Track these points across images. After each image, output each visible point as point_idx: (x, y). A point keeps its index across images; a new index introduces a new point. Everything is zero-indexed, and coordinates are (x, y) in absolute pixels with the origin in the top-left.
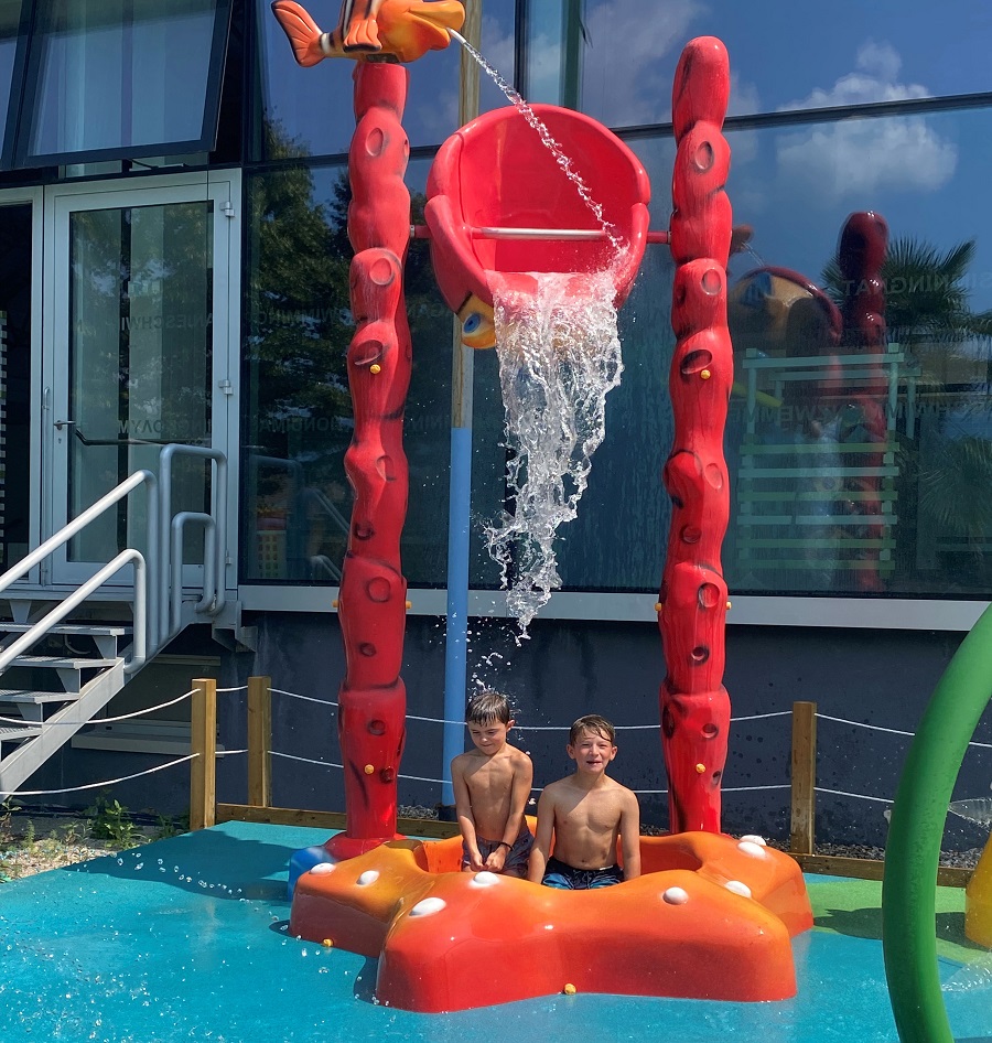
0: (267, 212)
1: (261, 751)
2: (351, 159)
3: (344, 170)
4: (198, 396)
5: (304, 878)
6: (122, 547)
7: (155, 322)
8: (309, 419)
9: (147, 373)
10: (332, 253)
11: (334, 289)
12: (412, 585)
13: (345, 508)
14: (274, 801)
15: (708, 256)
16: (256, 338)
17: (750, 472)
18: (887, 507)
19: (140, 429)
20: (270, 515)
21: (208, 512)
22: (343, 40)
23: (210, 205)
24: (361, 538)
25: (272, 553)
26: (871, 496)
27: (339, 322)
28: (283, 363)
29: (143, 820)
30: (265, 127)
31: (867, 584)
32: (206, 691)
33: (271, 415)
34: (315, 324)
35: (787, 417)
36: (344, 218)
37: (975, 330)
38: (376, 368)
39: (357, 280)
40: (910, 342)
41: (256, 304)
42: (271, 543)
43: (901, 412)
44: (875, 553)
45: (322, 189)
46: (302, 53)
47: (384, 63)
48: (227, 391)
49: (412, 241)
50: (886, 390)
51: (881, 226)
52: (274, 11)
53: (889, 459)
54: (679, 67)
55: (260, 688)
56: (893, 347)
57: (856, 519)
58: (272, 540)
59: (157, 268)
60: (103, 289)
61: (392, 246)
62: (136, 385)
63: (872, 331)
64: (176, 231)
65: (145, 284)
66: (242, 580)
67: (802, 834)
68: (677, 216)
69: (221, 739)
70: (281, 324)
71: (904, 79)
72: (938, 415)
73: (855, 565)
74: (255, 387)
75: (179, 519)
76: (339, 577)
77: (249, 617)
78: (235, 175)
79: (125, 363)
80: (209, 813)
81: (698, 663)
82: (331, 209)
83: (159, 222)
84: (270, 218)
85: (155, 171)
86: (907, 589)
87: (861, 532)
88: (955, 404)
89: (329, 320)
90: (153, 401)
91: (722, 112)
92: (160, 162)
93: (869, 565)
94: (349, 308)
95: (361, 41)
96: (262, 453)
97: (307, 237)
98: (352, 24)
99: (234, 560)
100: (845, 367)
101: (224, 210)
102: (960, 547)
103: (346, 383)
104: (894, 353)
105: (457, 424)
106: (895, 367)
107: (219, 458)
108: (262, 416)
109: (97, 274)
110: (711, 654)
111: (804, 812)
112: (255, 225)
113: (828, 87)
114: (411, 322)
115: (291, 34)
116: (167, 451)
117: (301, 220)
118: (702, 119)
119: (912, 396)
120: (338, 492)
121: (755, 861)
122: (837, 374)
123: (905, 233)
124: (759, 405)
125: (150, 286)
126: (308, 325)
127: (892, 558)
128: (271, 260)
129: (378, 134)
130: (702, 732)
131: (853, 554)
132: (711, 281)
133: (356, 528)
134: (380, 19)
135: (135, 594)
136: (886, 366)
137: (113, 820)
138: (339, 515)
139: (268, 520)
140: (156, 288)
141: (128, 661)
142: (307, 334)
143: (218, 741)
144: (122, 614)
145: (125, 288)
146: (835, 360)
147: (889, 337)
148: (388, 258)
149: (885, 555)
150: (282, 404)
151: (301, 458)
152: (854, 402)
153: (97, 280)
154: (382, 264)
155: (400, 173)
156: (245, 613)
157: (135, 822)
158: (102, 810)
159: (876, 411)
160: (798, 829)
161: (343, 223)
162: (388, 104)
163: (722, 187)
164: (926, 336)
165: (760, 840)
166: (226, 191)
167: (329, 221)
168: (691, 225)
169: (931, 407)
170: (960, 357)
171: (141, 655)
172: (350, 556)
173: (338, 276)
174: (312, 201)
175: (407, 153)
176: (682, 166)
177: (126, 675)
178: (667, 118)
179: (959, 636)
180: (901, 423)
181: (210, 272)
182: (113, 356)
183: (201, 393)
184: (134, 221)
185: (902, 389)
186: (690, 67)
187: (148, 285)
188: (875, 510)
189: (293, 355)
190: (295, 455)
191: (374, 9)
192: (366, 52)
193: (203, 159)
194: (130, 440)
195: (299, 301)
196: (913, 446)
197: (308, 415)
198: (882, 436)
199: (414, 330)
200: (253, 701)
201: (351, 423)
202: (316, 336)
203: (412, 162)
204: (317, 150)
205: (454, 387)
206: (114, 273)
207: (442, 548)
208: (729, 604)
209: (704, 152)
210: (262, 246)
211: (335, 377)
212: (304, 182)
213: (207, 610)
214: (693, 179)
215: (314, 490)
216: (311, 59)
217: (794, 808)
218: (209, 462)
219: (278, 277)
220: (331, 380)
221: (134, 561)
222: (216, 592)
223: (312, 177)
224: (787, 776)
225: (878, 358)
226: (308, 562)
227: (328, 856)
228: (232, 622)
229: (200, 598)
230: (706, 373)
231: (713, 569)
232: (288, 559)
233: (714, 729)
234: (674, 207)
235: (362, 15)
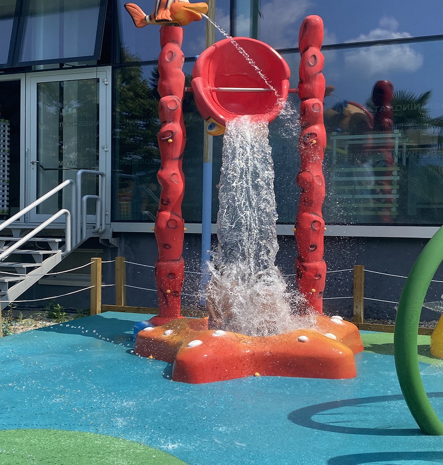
0: (122, 82)
1: (121, 286)
2: (159, 62)
3: (156, 66)
4: (93, 152)
5: (140, 333)
6: (60, 208)
7: (74, 124)
8: (141, 160)
9: (71, 143)
10: (150, 97)
11: (152, 111)
12: (186, 222)
13: (157, 193)
14: (127, 303)
15: (315, 98)
16: (118, 130)
17: (334, 178)
18: (394, 191)
19: (68, 164)
20: (125, 196)
21: (98, 194)
22: (155, 17)
23: (98, 80)
24: (164, 204)
25: (125, 210)
26: (387, 187)
27: (154, 124)
28: (130, 138)
29: (69, 311)
30: (121, 51)
31: (386, 220)
32: (97, 263)
33: (124, 158)
34: (143, 124)
35: (350, 158)
36: (156, 84)
37: (432, 124)
38: (171, 140)
39: (162, 108)
40: (404, 129)
41: (118, 117)
42: (125, 206)
43: (400, 155)
44: (389, 209)
45: (146, 74)
46: (137, 23)
47: (173, 26)
48: (105, 150)
49: (185, 93)
50: (393, 147)
51: (390, 85)
52: (126, 8)
53: (395, 173)
54: (302, 26)
55: (120, 261)
56: (396, 131)
57: (381, 196)
59: (75, 104)
60: (51, 112)
61: (177, 95)
62: (66, 148)
63: (387, 125)
64: (83, 89)
65: (70, 110)
66: (112, 220)
67: (358, 316)
68: (301, 82)
69: (104, 280)
70: (129, 124)
71: (399, 30)
72: (416, 156)
73: (380, 213)
74: (118, 148)
75: (85, 198)
76: (154, 219)
77: (115, 235)
78: (109, 69)
79: (61, 139)
80: (99, 308)
81: (312, 251)
82: (150, 81)
83: (76, 86)
84: (124, 85)
85: (74, 67)
86: (404, 223)
87: (383, 201)
88: (424, 152)
89: (150, 122)
90: (73, 154)
91: (321, 43)
92: (76, 64)
93: (387, 213)
94: (158, 118)
95: (163, 18)
96: (120, 172)
97: (140, 91)
98: (159, 12)
99: (109, 213)
100: (374, 139)
101: (104, 82)
102: (427, 206)
103: (157, 146)
104: (397, 133)
105: (206, 161)
106: (397, 139)
107: (102, 175)
108: (121, 159)
109: (49, 106)
110: (318, 248)
111: (359, 307)
112: (118, 87)
113: (367, 33)
114: (185, 123)
115: (133, 15)
116: (80, 172)
117: (137, 85)
118: (312, 46)
119: (405, 150)
120: (154, 187)
121: (338, 325)
122: (371, 142)
123: (399, 88)
124: (337, 153)
125: (72, 110)
126: (141, 125)
127: (397, 211)
128: (124, 100)
129: (171, 53)
130: (314, 277)
131: (380, 209)
132: (316, 107)
133: (162, 200)
134: (171, 10)
135: (66, 226)
136: (393, 138)
137: (57, 311)
138: (155, 196)
139: (124, 198)
140: (75, 111)
141: (63, 251)
142: (140, 128)
143: (102, 281)
144: (61, 234)
145: (61, 111)
146: (370, 136)
147: (394, 128)
148: (176, 99)
149: (394, 209)
150: (130, 154)
151: (137, 174)
152: (379, 152)
153: (49, 108)
154: (173, 102)
155: (180, 67)
156: (114, 233)
157: (66, 312)
158: (52, 307)
159: (389, 155)
160: (357, 313)
161: (154, 86)
162: (175, 41)
163: (320, 72)
164: (411, 127)
165: (340, 318)
166: (105, 75)
167: (150, 85)
168: (307, 86)
169: (413, 154)
170: (426, 135)
171: (69, 249)
172: (160, 212)
173: (153, 106)
174: (142, 78)
175: (183, 60)
176: (303, 64)
177: (62, 256)
178: (296, 46)
179: (426, 241)
180: (400, 160)
181: (98, 105)
182: (56, 137)
183: (94, 150)
184: (65, 86)
185: (400, 147)
186: (306, 27)
188: (389, 192)
189: (134, 136)
190: (135, 173)
191: (169, 6)
192: (165, 22)
193: (95, 63)
194: (64, 168)
195: (136, 116)
196: (406, 168)
197: (141, 158)
198: (392, 165)
199: (187, 126)
200: (118, 266)
201: (159, 161)
202: (144, 129)
203: (186, 63)
204: (144, 59)
205: (204, 147)
206: (56, 105)
207: (200, 209)
208: (325, 228)
209: (313, 59)
210: (120, 95)
211: (153, 144)
212: (138, 71)
213: (97, 232)
214: (308, 68)
215: (143, 186)
216: (141, 25)
217: (355, 305)
218: (98, 176)
219: (127, 106)
220: (151, 145)
221: (66, 214)
222: (101, 225)
223: (142, 69)
224: (352, 293)
225: (390, 135)
226: (141, 214)
227: (151, 325)
228: (108, 236)
229: (94, 227)
230: (315, 142)
231: (318, 215)
232: (132, 212)
233: (320, 276)
234: (300, 80)
235: (163, 9)
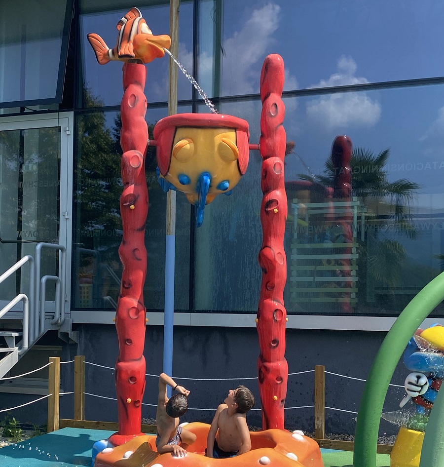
0: (85, 132)
1: (80, 393)
2: (122, 108)
3: (119, 113)
4: (53, 219)
5: (99, 456)
6: (18, 293)
7: (34, 184)
8: (103, 230)
9: (30, 209)
10: (113, 152)
11: (115, 169)
12: (148, 310)
13: (119, 273)
14: (86, 418)
15: (276, 156)
16: (80, 192)
17: (295, 257)
18: (354, 273)
19: (27, 235)
20: (86, 277)
21: (57, 275)
22: (118, 53)
23: (59, 129)
24: (126, 288)
25: (86, 295)
26: (347, 268)
27: (117, 185)
28: (92, 203)
29: (26, 427)
30: (84, 92)
31: (346, 309)
32: (55, 363)
33: (86, 228)
34: (106, 185)
35: (311, 231)
36: (119, 135)
37: (390, 191)
38: (132, 207)
39: (125, 165)
40: (363, 196)
41: (79, 175)
42: (86, 290)
43: (358, 229)
44: (348, 294)
45: (109, 121)
46: (100, 58)
47: (136, 63)
48: (66, 217)
49: (148, 147)
50: (352, 218)
51: (349, 142)
52: (88, 38)
53: (354, 250)
54: (263, 68)
55: (80, 361)
56: (355, 198)
57: (340, 279)
58: (86, 289)
59: (35, 158)
60: (12, 168)
61: (139, 149)
62: (25, 214)
63: (346, 191)
64: (44, 140)
65: (30, 165)
66: (73, 308)
67: (319, 429)
68: (262, 136)
69: (63, 387)
70: (91, 184)
71: (357, 75)
72: (374, 230)
73: (341, 300)
74: (79, 215)
75: (44, 279)
76: (116, 307)
77: (76, 327)
78: (71, 114)
79: (20, 203)
80: (56, 423)
81: (274, 347)
82: (113, 131)
83: (36, 136)
84: (86, 135)
85: (35, 112)
86: (364, 312)
87: (343, 285)
88: (382, 224)
89: (112, 183)
90: (33, 222)
91: (281, 89)
92: (37, 108)
93: (346, 300)
94: (121, 177)
95: (126, 53)
96: (83, 247)
97: (103, 144)
98: (122, 45)
99: (69, 299)
100: (336, 208)
101: (65, 131)
102: (385, 292)
103: (119, 213)
104: (355, 201)
105: (169, 234)
106: (356, 207)
107: (63, 249)
108: (82, 229)
109: (9, 160)
110: (279, 343)
111: (320, 419)
112: (80, 138)
113: (327, 78)
114: (148, 185)
115: (96, 49)
116: (39, 246)
117: (100, 136)
118: (273, 92)
119: (363, 221)
120: (115, 265)
121: (299, 443)
122: (332, 211)
123: (359, 146)
124: (299, 225)
125: (32, 166)
126: (103, 186)
127: (356, 297)
128: (87, 154)
129: (133, 97)
130: (276, 381)
131: (340, 295)
132: (277, 167)
133: (124, 283)
134: (134, 43)
135: (23, 315)
136: (352, 207)
137: (12, 428)
138: (117, 277)
139: (85, 279)
140: (35, 167)
141: (20, 349)
142: (103, 190)
143: (61, 388)
144: (17, 325)
145: (21, 167)
146: (331, 204)
147: (354, 194)
148: (138, 155)
149: (353, 295)
150: (91, 223)
151: (99, 249)
152: (339, 224)
153: (9, 163)
154: (135, 158)
155: (143, 115)
156: (73, 324)
157: (22, 428)
158: (7, 423)
159: (348, 228)
160: (318, 427)
161: (118, 137)
162: (138, 83)
163: (281, 124)
164: (370, 193)
165: (301, 432)
166: (66, 122)
167: (112, 136)
168: (269, 142)
169: (371, 226)
170: (384, 203)
171: (26, 346)
172: (121, 297)
173: (117, 163)
174: (105, 127)
175: (146, 106)
176: (265, 114)
177: (19, 355)
178: (258, 92)
179: (383, 334)
180: (359, 234)
181: (59, 160)
182: (15, 200)
183: (55, 218)
184: (26, 135)
185: (359, 218)
186: (267, 68)
187: (31, 166)
188: (349, 275)
189: (96, 200)
190: (97, 248)
191: (132, 38)
192: (128, 59)
193: (57, 107)
194: (23, 240)
195: (99, 174)
196: (364, 244)
197: (103, 228)
198: (351, 240)
199: (150, 188)
200: (77, 368)
201: (121, 232)
202: (107, 191)
203: (149, 110)
204: (107, 104)
205: (167, 216)
206: (16, 160)
207: (162, 294)
208: (287, 319)
209: (274, 107)
210: (83, 148)
211: (115, 210)
212: (101, 118)
213: (56, 323)
214: (269, 119)
215: (105, 264)
216: (104, 61)
217: (316, 417)
218: (58, 251)
219: (90, 162)
220: (113, 211)
221: (23, 299)
222: (60, 314)
223: (105, 115)
224: (313, 401)
225: (348, 204)
226: (102, 300)
227: (111, 445)
228: (67, 329)
229: (53, 317)
230: (276, 210)
231: (280, 302)
232: (93, 298)
233: (281, 379)
234: (262, 133)
235: (126, 41)
